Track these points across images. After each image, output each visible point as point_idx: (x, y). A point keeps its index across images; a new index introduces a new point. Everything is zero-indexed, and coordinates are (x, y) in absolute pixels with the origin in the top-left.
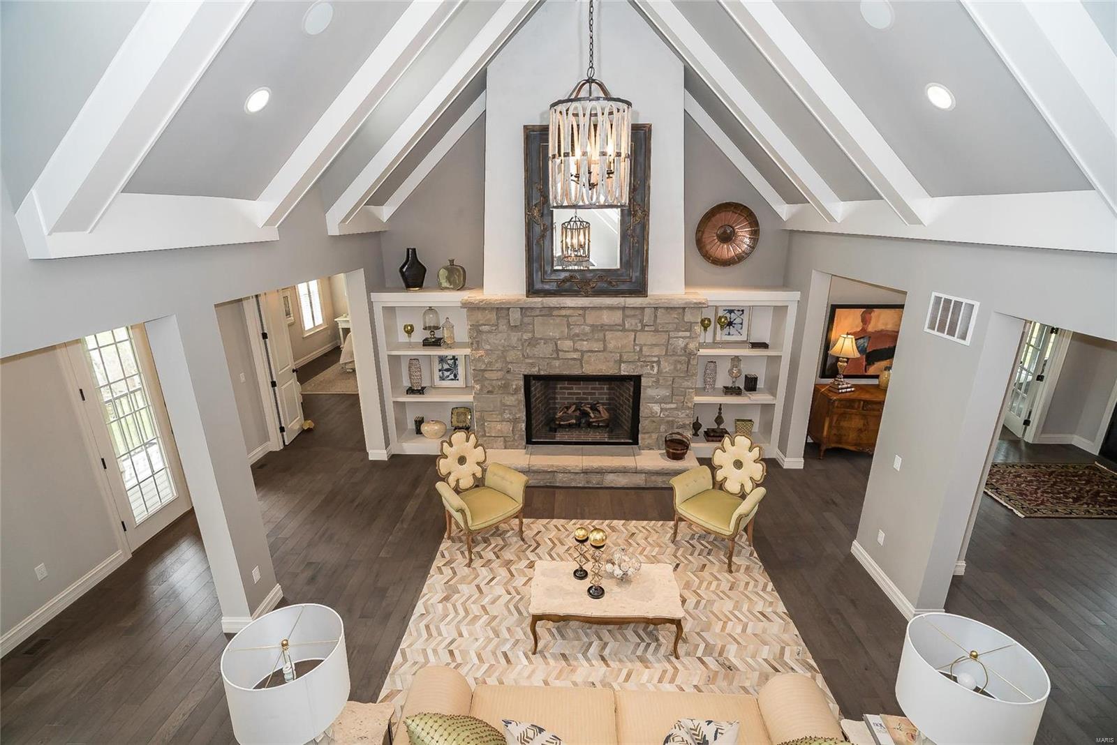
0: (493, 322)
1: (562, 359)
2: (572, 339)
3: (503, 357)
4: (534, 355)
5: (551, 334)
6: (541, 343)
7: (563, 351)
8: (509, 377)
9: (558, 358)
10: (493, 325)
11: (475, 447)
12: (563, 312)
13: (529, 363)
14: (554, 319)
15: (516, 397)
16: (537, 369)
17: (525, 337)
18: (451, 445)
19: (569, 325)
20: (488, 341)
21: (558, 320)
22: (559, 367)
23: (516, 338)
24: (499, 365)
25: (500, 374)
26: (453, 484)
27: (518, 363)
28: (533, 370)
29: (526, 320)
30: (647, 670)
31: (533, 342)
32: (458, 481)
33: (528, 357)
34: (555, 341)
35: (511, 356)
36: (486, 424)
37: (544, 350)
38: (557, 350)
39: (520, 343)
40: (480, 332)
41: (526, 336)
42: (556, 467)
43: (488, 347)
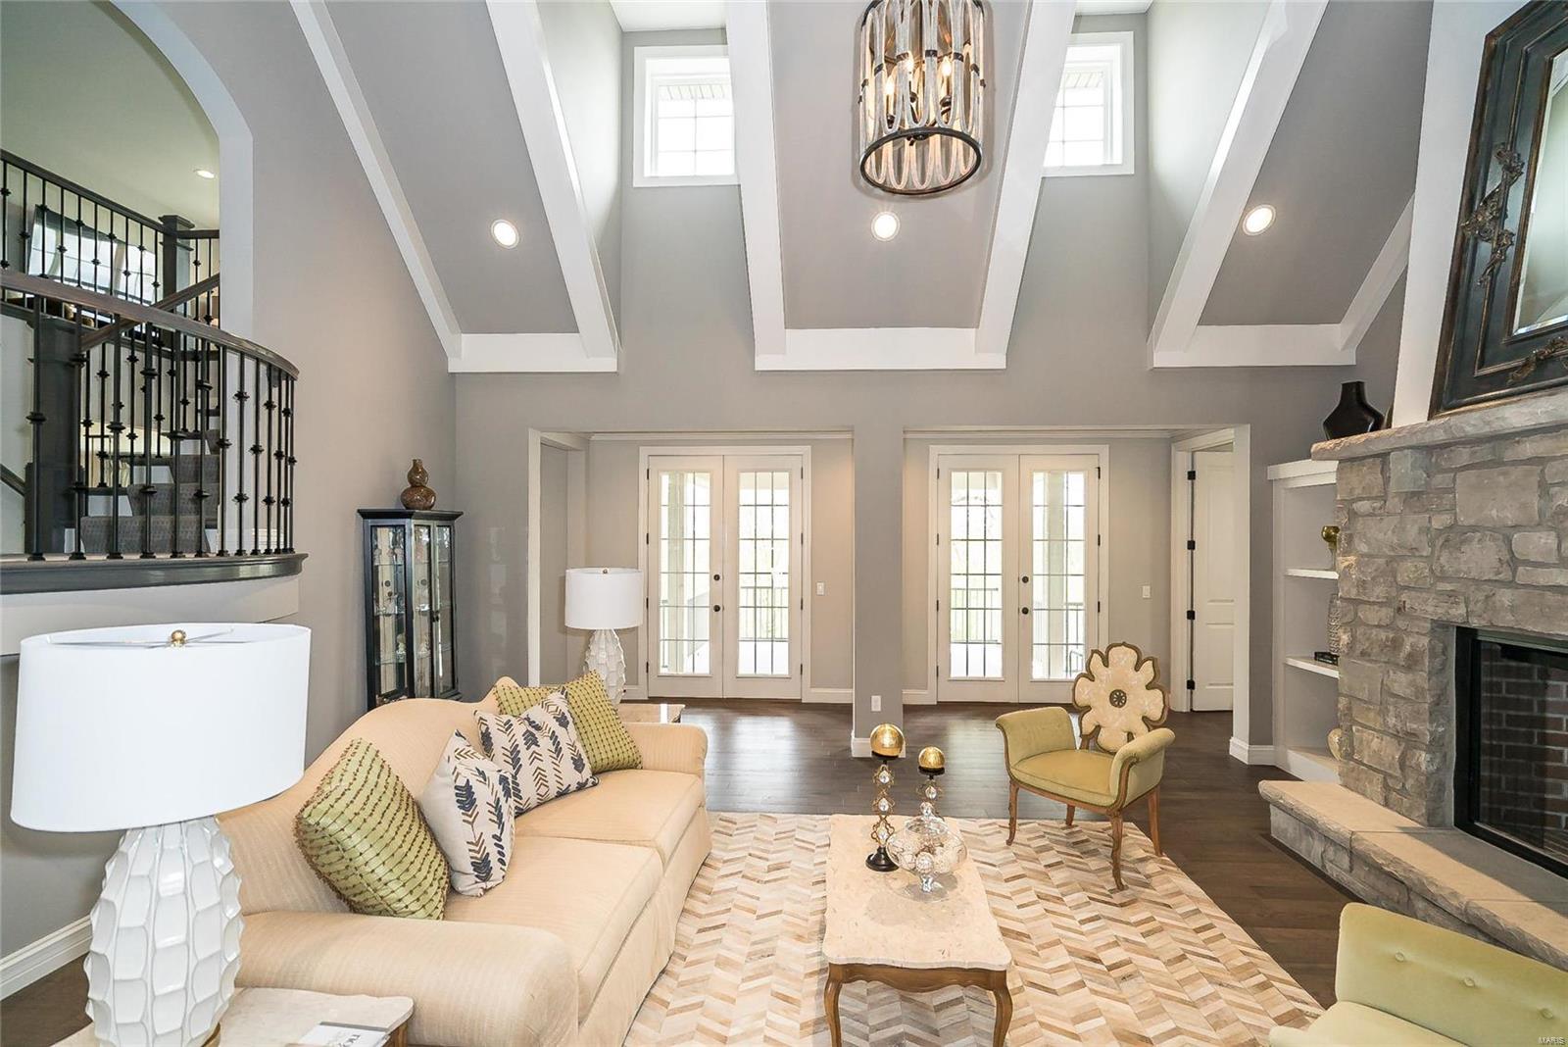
0: (1375, 493)
1: (1524, 586)
2: (1552, 528)
3: (1390, 570)
4: (1458, 571)
5: (1494, 513)
6: (1473, 538)
7: (1527, 563)
8: (1401, 623)
9: (1511, 584)
10: (1376, 498)
11: (1149, 687)
12: (1529, 448)
13: (1441, 593)
14: (1505, 474)
15: (1410, 676)
16: (1462, 610)
17: (1436, 525)
18: (1106, 662)
19: (1544, 488)
20: (1365, 535)
21: (1517, 473)
22: (1513, 609)
23: (1416, 528)
24: (1379, 592)
25: (1385, 614)
26: (1088, 728)
27: (1420, 590)
28: (1453, 612)
29: (1440, 480)
30: (798, 1026)
31: (1455, 536)
32: (1098, 728)
33: (1443, 578)
34: (1505, 535)
35: (1407, 571)
36: (1354, 728)
37: (1480, 558)
38: (1514, 562)
39: (1424, 539)
40: (1353, 515)
41: (1440, 522)
42: (1405, 870)
43: (1364, 548)
